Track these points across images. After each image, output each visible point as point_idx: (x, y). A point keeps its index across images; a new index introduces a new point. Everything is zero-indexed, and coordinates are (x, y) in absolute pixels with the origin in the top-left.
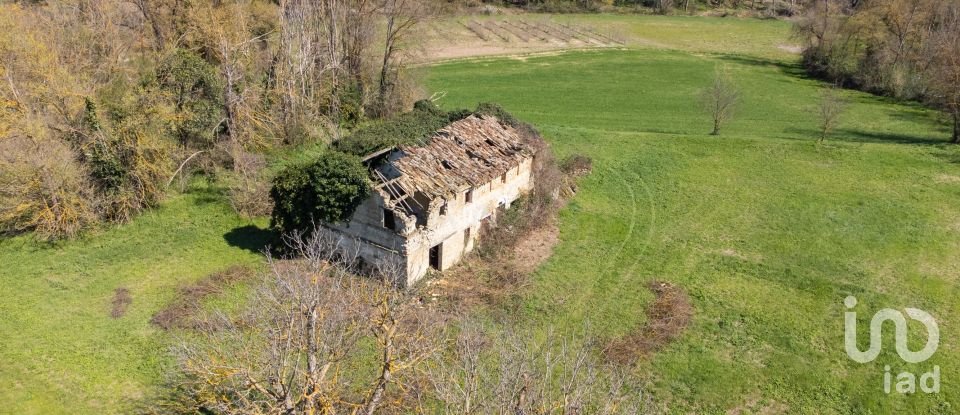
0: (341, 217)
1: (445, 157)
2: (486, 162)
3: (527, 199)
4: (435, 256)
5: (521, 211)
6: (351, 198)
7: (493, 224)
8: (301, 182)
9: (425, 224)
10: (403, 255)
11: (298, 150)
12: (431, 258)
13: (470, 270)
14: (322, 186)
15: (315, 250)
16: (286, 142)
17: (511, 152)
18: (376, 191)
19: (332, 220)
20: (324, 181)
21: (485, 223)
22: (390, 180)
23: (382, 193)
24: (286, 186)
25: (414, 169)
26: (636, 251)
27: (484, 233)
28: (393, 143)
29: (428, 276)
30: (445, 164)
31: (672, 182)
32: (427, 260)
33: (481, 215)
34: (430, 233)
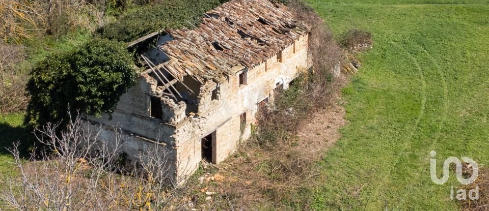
0: (104, 108)
1: (216, 38)
2: (259, 41)
3: (306, 78)
4: (208, 146)
5: (301, 92)
6: (115, 87)
7: (271, 107)
8: (61, 72)
9: (196, 110)
10: (171, 146)
11: (61, 41)
12: (203, 149)
13: (248, 161)
14: (84, 74)
15: (70, 144)
16: (49, 32)
17: (284, 30)
18: (142, 78)
19: (93, 112)
20: (86, 70)
21: (262, 106)
22: (158, 65)
23: (148, 79)
24: (45, 77)
25: (183, 52)
26: (433, 130)
27: (263, 117)
28: (161, 27)
29: (201, 171)
30: (216, 45)
31: (458, 52)
32: (199, 152)
33: (257, 98)
34: (202, 121)
